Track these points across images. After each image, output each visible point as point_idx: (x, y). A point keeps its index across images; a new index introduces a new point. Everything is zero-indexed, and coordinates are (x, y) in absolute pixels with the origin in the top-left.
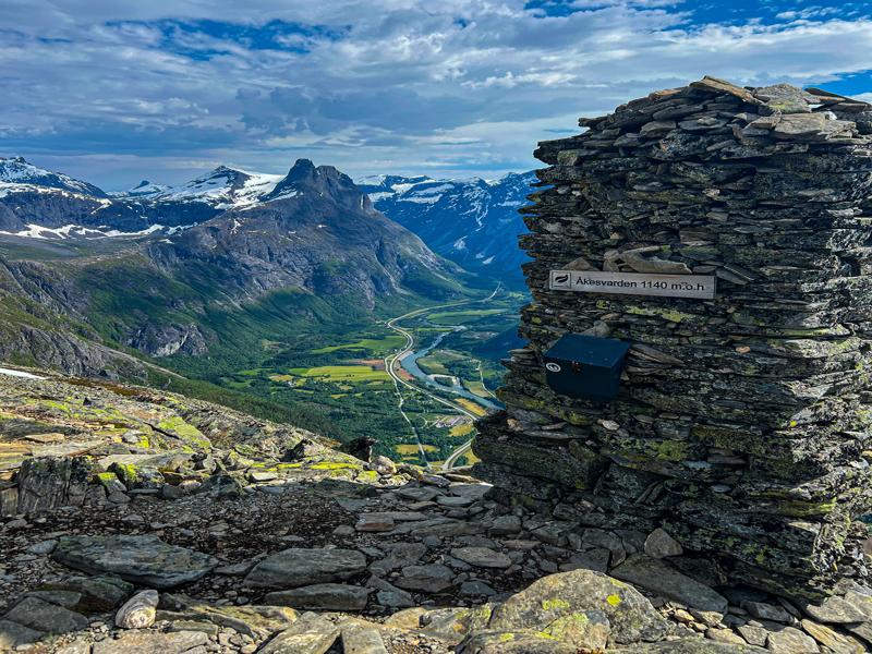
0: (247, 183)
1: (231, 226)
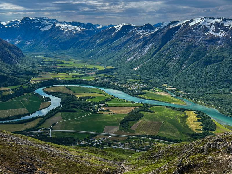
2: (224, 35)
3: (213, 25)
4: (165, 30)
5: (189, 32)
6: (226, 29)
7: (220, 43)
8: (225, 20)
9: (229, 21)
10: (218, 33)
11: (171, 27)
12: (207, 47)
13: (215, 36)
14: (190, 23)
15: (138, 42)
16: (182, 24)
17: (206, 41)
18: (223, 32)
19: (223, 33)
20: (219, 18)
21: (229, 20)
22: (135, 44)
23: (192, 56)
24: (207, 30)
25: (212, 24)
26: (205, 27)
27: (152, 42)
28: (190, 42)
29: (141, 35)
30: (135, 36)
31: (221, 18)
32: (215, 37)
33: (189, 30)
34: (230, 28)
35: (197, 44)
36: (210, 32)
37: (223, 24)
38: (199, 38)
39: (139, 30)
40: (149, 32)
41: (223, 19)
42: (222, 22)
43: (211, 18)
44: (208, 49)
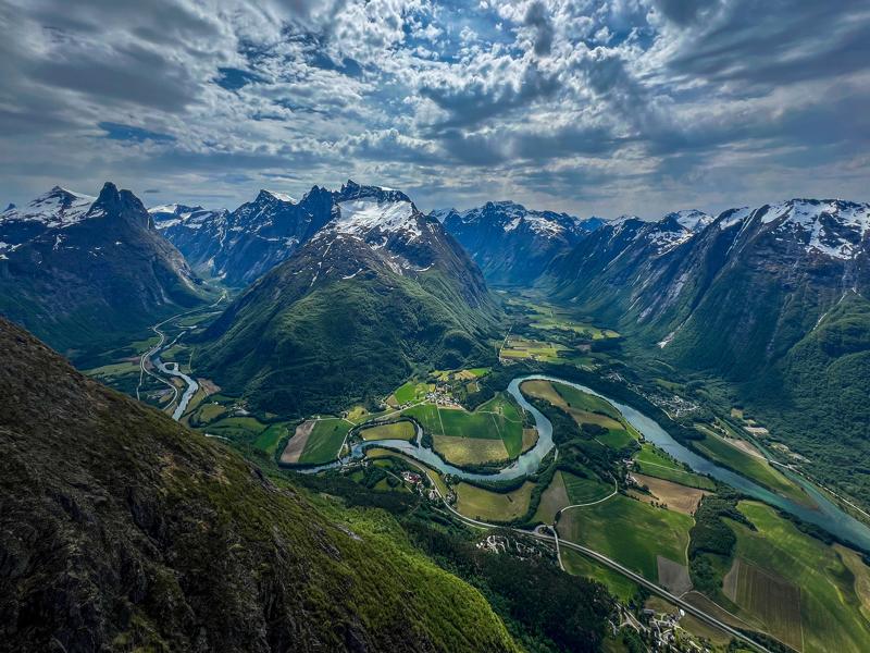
0: (74, 203)
1: (55, 241)
2: (853, 255)
3: (817, 222)
4: (712, 236)
5: (766, 242)
6: (852, 235)
7: (848, 281)
8: (843, 206)
9: (854, 211)
10: (834, 246)
11: (724, 225)
12: (817, 291)
13: (829, 256)
14: (763, 215)
15: (656, 264)
16: (745, 219)
17: (811, 272)
18: (848, 245)
19: (847, 248)
20: (828, 202)
21: (855, 206)
22: (652, 269)
23: (786, 321)
24: (807, 237)
25: (814, 219)
26: (800, 228)
27: (686, 267)
28: (774, 274)
29: (659, 247)
30: (647, 248)
31: (832, 201)
32: (832, 261)
33: (766, 235)
34: (862, 233)
35: (790, 280)
36: (816, 243)
37: (843, 219)
38: (794, 261)
39: (654, 232)
40: (673, 239)
41: (838, 203)
42: (837, 212)
43: (809, 201)
44: (819, 301)
